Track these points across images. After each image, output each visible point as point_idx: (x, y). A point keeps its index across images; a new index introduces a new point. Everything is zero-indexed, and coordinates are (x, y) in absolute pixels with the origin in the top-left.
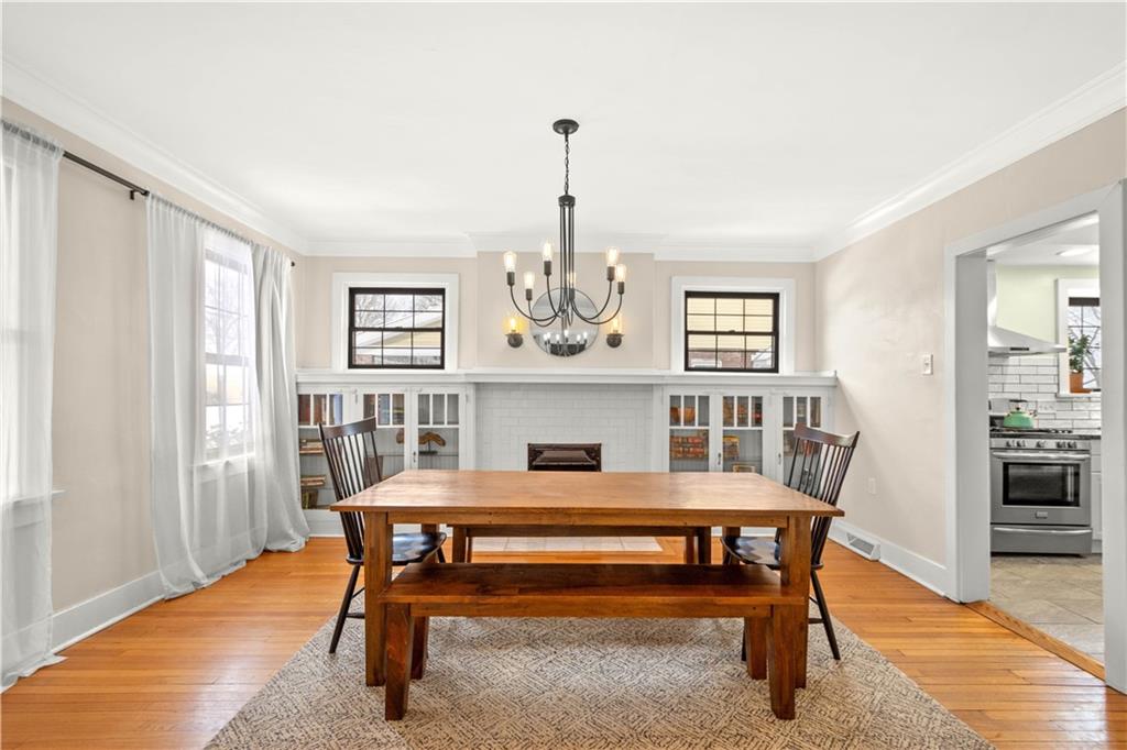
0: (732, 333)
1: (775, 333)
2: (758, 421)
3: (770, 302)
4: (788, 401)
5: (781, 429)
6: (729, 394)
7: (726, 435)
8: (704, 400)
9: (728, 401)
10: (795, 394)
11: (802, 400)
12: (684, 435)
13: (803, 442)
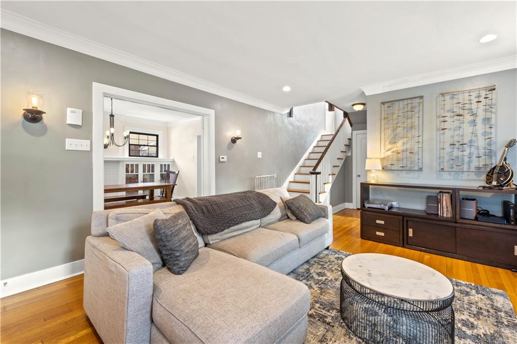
0: (144, 145)
1: (157, 146)
2: (153, 171)
3: (155, 137)
4: (161, 165)
5: (159, 173)
6: (144, 163)
7: (144, 175)
8: (137, 165)
9: (144, 166)
10: (163, 164)
11: (165, 165)
12: (130, 176)
13: (165, 177)
